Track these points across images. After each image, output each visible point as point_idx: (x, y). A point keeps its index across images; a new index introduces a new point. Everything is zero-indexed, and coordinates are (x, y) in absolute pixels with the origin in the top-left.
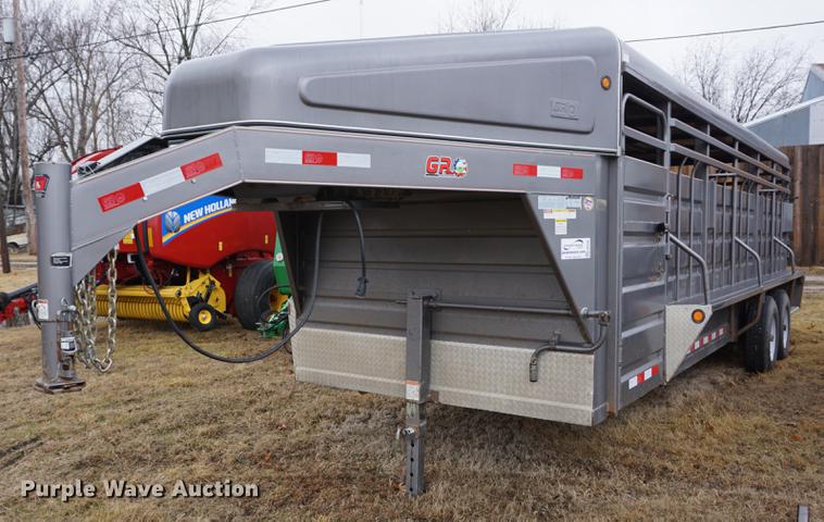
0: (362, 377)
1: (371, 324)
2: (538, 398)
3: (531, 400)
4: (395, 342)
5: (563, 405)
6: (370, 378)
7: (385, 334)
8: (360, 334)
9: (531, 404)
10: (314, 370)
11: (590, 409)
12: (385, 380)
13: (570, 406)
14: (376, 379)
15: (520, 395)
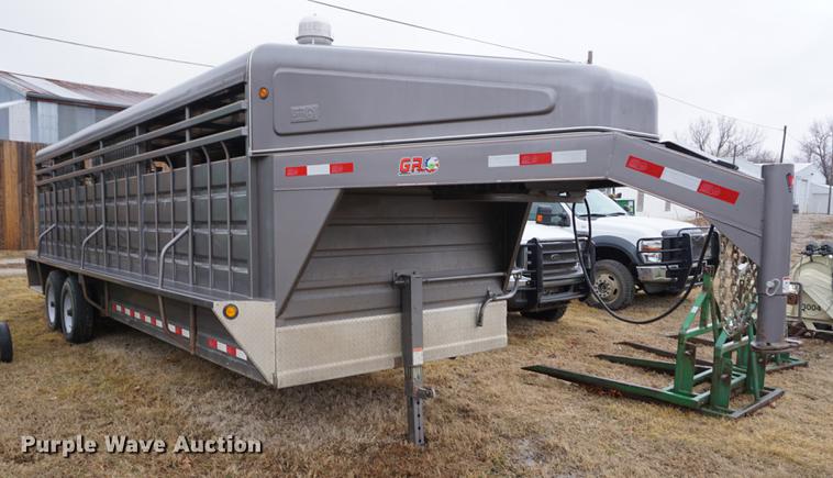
0: (353, 361)
2: (481, 337)
3: (477, 341)
5: (494, 337)
10: (301, 370)
11: (505, 337)
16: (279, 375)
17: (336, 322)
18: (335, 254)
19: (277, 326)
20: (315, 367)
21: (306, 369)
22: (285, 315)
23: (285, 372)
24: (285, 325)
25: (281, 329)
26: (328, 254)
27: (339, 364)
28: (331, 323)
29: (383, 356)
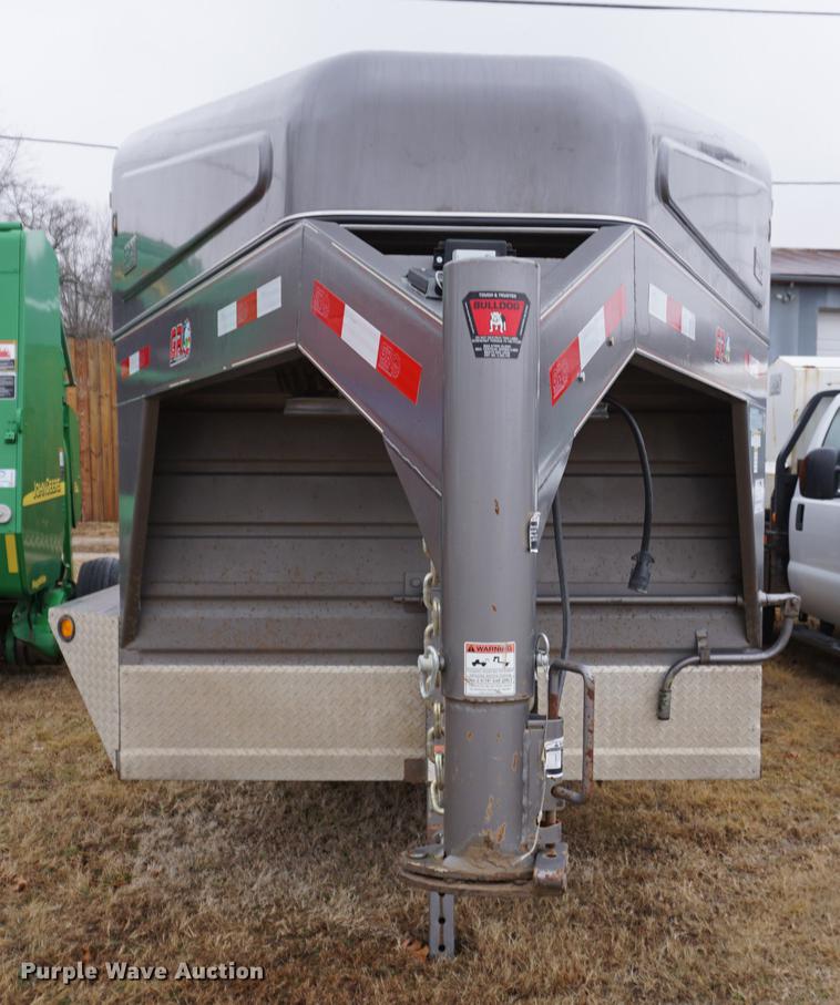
0: (298, 752)
1: (318, 645)
2: (668, 745)
3: (656, 751)
4: (376, 678)
5: (712, 751)
6: (320, 752)
7: (352, 663)
8: (290, 669)
9: (657, 757)
10: (172, 751)
11: (756, 752)
12: (355, 752)
13: (723, 751)
14: (332, 752)
15: (637, 744)
16: (123, 754)
17: (257, 669)
18: (262, 531)
19: (121, 662)
20: (206, 752)
21: (184, 752)
22: (139, 643)
23: (138, 752)
24: (140, 662)
25: (133, 669)
26: (243, 531)
27: (263, 752)
28: (245, 669)
29: (376, 752)
